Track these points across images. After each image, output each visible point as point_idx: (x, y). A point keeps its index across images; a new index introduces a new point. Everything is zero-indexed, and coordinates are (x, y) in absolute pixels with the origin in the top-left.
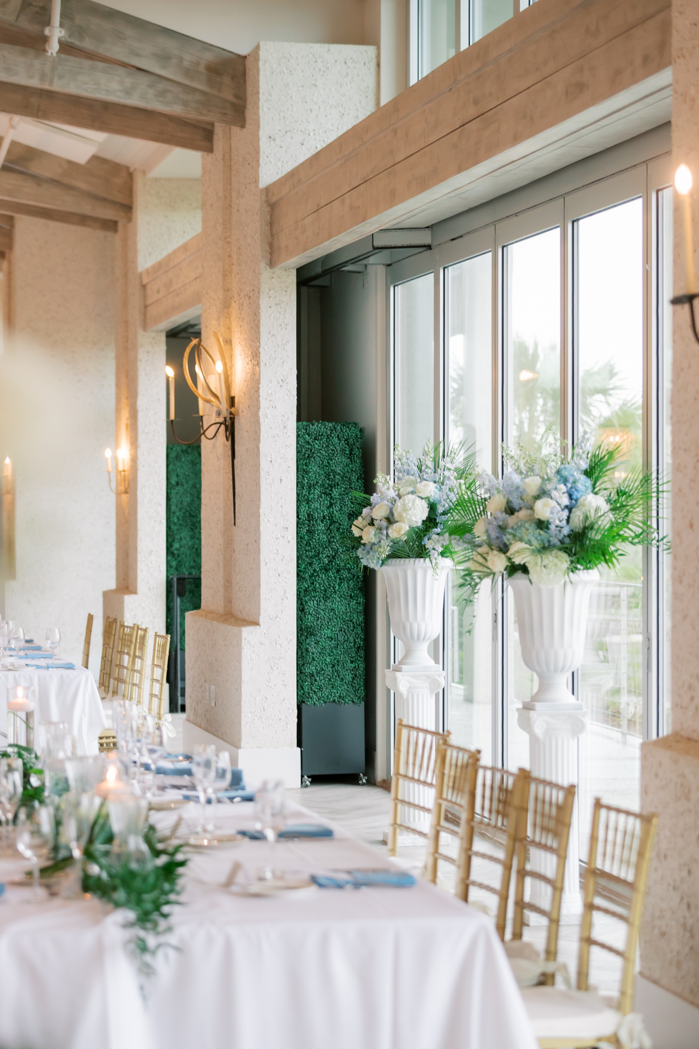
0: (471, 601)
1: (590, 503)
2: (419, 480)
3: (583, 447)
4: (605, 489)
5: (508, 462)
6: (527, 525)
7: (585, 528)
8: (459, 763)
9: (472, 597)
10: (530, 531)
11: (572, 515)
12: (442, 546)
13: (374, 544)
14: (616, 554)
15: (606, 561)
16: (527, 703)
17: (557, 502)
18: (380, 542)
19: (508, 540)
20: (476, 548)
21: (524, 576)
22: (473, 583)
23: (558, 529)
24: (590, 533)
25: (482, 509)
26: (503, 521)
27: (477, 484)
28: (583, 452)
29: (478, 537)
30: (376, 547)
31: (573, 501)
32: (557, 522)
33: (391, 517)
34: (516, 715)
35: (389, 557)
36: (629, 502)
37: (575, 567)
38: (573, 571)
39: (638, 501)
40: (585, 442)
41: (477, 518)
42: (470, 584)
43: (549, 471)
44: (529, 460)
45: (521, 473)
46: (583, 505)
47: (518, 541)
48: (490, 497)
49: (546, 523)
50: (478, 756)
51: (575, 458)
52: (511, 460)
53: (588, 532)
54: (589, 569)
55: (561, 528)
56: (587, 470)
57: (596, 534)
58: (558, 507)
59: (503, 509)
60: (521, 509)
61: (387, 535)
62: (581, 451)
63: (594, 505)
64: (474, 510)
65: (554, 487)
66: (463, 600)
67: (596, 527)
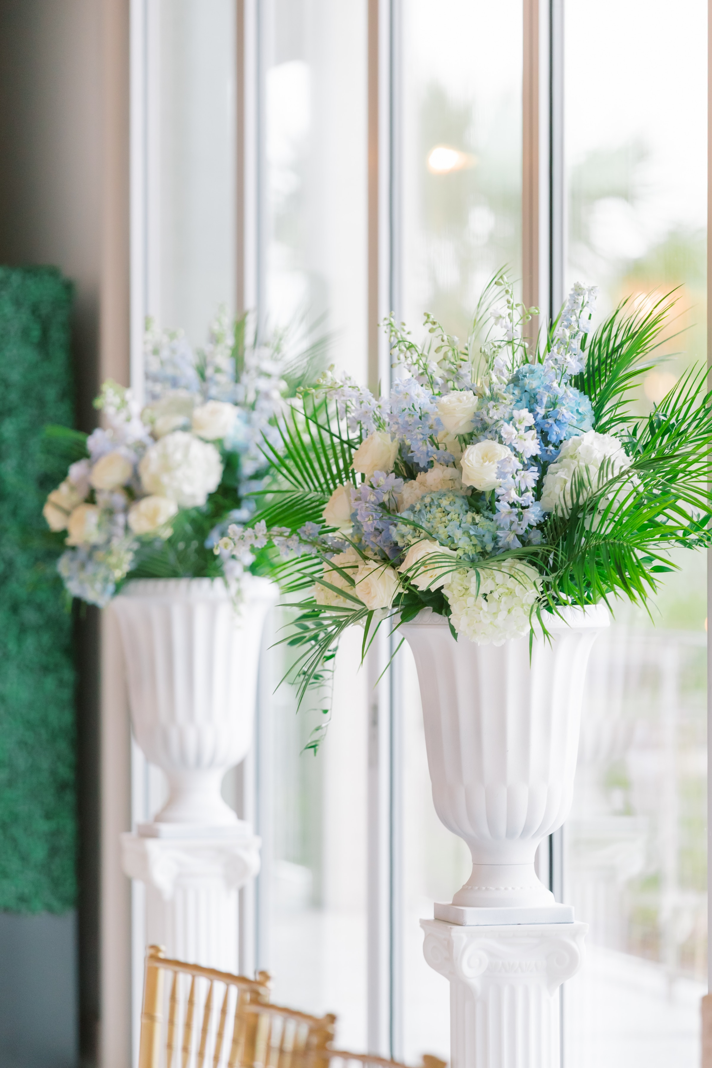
0: (317, 677)
1: (589, 451)
2: (198, 399)
3: (574, 325)
4: (624, 420)
5: (402, 357)
6: (445, 503)
7: (577, 508)
8: (289, 1046)
9: (319, 667)
10: (453, 515)
11: (548, 480)
12: (253, 549)
13: (94, 548)
14: (647, 568)
15: (625, 585)
16: (446, 907)
17: (514, 449)
18: (109, 541)
19: (403, 536)
20: (328, 556)
21: (437, 617)
22: (322, 635)
23: (516, 510)
24: (589, 518)
25: (341, 465)
26: (390, 492)
27: (332, 409)
28: (573, 336)
29: (334, 530)
30: (99, 555)
31: (551, 447)
32: (514, 496)
33: (135, 487)
34: (421, 935)
35: (133, 575)
36: (677, 449)
37: (554, 598)
38: (550, 609)
39: (699, 446)
40: (578, 312)
41: (332, 486)
42: (315, 638)
43: (494, 379)
44: (450, 354)
45: (432, 383)
46: (573, 457)
47: (425, 538)
48: (360, 438)
49: (488, 498)
50: (329, 1029)
51: (555, 349)
52: (408, 354)
53: (584, 518)
54: (587, 603)
55: (523, 508)
56: (581, 374)
57: (602, 522)
58: (515, 460)
59: (391, 467)
60: (431, 464)
61: (127, 528)
62: (568, 333)
63: (598, 456)
64: (325, 466)
65: (507, 416)
66: (299, 675)
67: (602, 505)
